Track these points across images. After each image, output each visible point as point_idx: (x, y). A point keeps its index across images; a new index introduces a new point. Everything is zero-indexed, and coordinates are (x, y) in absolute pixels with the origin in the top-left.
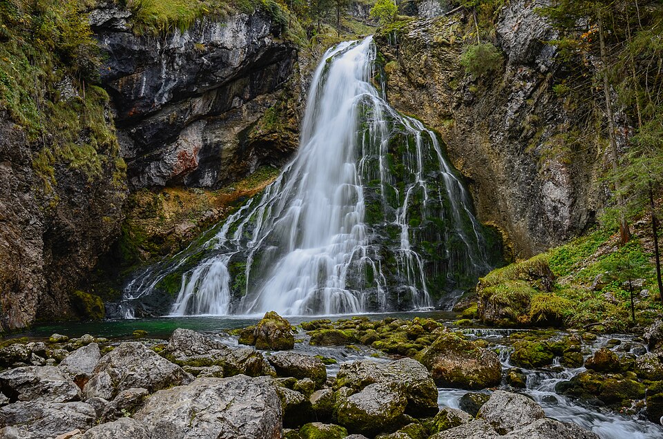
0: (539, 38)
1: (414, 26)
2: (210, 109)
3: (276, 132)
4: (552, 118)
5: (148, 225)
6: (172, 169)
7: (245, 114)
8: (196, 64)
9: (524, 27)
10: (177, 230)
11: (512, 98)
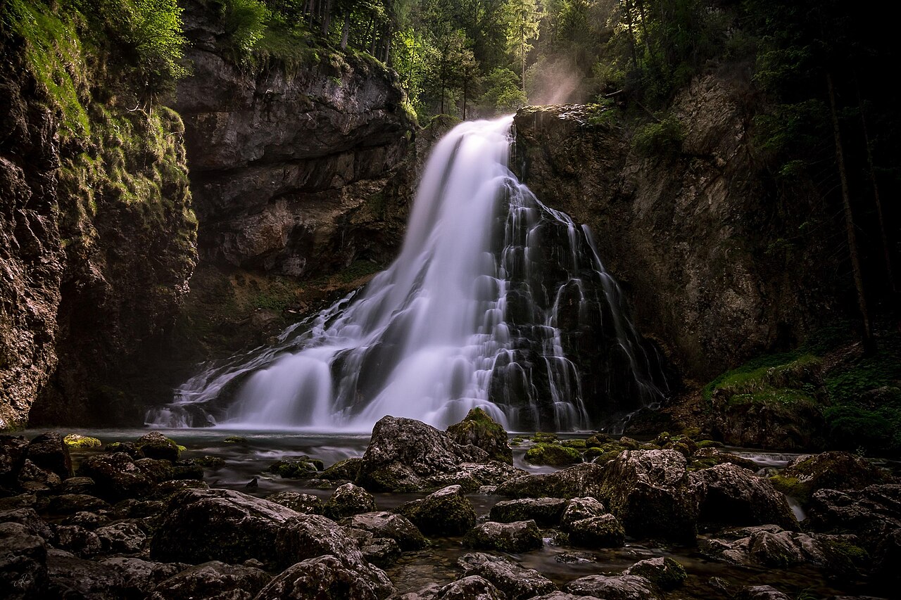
0: (721, 125)
1: (563, 109)
2: (305, 183)
3: (382, 220)
4: (729, 218)
5: (213, 311)
6: (252, 247)
7: (345, 197)
8: (298, 119)
9: (704, 112)
10: (254, 321)
11: (680, 194)
